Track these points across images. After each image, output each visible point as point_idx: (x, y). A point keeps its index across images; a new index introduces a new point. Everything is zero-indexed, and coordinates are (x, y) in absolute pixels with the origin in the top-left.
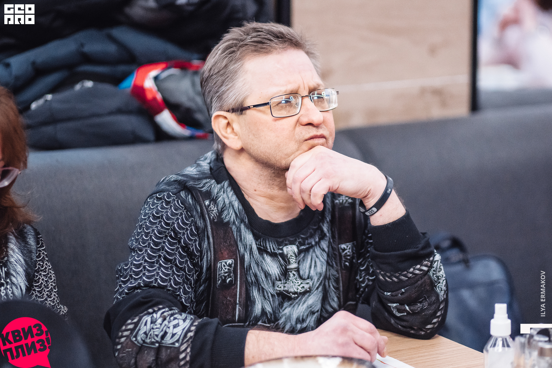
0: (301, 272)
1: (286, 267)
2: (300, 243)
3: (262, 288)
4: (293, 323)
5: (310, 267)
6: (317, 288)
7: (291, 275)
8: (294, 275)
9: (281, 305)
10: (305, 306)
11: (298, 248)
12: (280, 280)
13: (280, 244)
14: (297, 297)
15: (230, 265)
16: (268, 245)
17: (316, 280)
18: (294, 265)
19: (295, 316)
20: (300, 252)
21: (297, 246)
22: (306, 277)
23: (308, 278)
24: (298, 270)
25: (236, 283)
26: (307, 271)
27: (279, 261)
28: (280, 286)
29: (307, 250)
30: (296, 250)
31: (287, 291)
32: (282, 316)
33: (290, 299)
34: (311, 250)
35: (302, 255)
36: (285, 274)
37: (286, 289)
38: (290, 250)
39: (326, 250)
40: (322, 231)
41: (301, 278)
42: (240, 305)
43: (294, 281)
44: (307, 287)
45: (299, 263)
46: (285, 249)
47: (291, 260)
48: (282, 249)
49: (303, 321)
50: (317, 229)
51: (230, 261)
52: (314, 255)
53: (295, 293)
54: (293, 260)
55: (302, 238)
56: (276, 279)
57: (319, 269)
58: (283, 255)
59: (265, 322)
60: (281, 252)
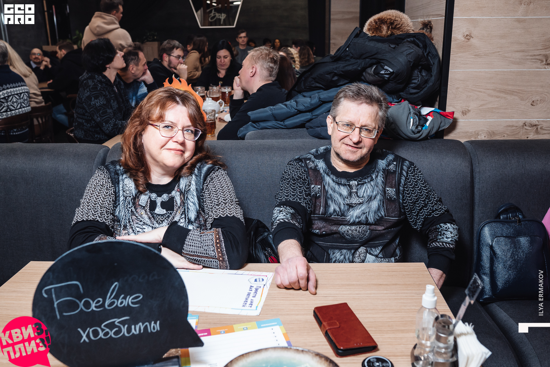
0: (358, 194)
1: (350, 191)
2: (359, 180)
3: (334, 200)
4: (354, 218)
5: (364, 192)
6: (367, 202)
7: (353, 195)
8: (355, 195)
9: (348, 210)
10: (360, 210)
11: (358, 182)
12: (348, 198)
13: (349, 181)
14: (356, 206)
15: (319, 188)
16: (342, 181)
17: (366, 198)
18: (355, 190)
19: (355, 215)
20: (358, 185)
21: (357, 182)
22: (361, 196)
23: (362, 197)
24: (357, 193)
25: (321, 196)
26: (362, 194)
27: (348, 188)
28: (348, 201)
29: (363, 184)
30: (356, 183)
31: (351, 203)
32: (349, 215)
33: (353, 207)
34: (365, 185)
35: (360, 186)
36: (350, 194)
37: (351, 202)
38: (354, 183)
39: (373, 186)
40: (372, 178)
41: (358, 197)
42: (323, 207)
43: (355, 198)
44: (361, 201)
45: (357, 190)
46: (351, 182)
47: (353, 188)
48: (350, 183)
49: (359, 217)
50: (370, 176)
51: (319, 186)
52: (367, 187)
53: (355, 204)
54: (354, 188)
55: (360, 179)
56: (346, 197)
57: (368, 193)
58: (349, 185)
59: (335, 216)
60: (348, 183)
